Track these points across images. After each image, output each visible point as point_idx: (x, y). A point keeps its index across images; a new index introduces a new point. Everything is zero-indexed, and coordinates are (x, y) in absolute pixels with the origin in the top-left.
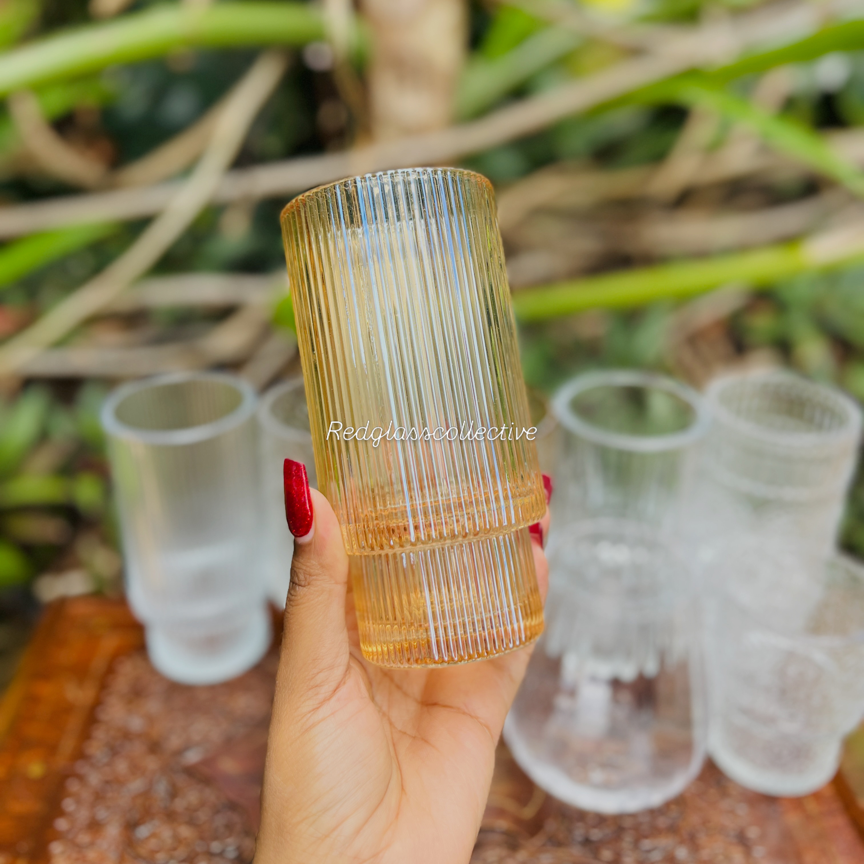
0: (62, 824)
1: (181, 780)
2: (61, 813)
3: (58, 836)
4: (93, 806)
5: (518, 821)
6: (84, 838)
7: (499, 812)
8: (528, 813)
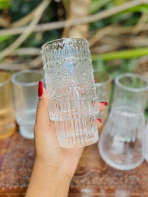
1: (28, 159)
2: (2, 165)
3: (2, 170)
6: (8, 171)
7: (98, 169)
8: (104, 169)
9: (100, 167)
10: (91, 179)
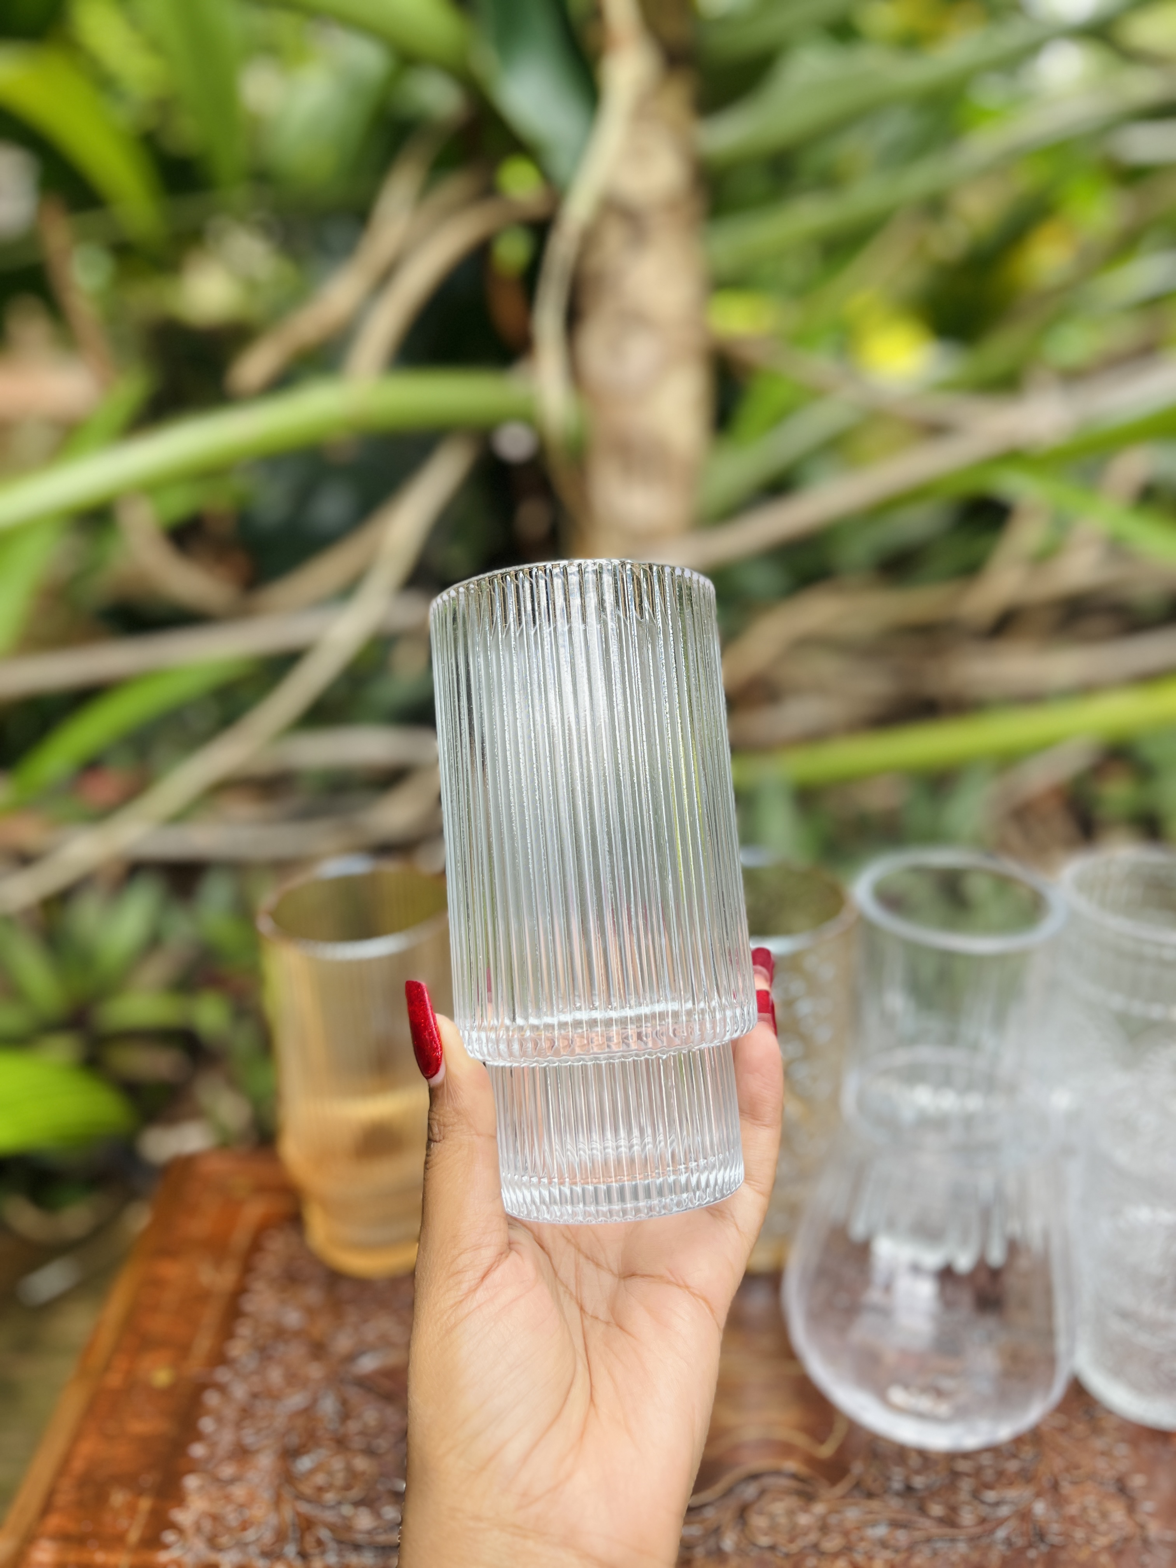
0: (198, 1450)
1: (354, 1394)
2: (198, 1436)
3: (193, 1467)
4: (238, 1425)
5: (811, 1461)
6: (227, 1471)
7: (786, 1449)
8: (826, 1451)
9: (801, 1440)
10: (743, 1513)
